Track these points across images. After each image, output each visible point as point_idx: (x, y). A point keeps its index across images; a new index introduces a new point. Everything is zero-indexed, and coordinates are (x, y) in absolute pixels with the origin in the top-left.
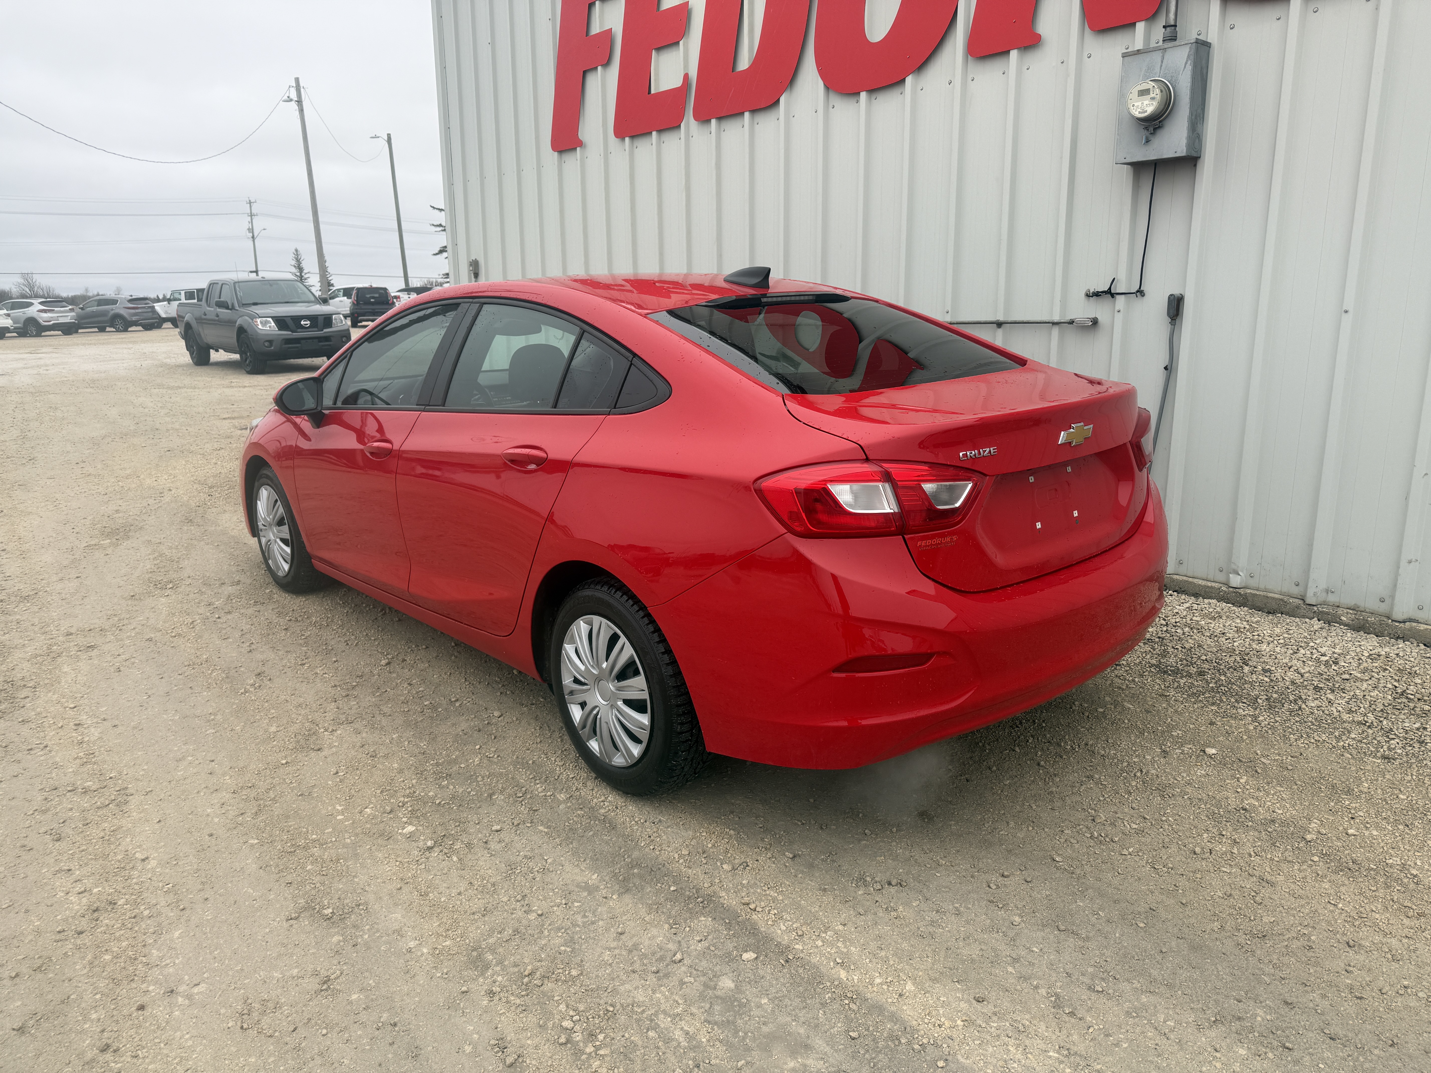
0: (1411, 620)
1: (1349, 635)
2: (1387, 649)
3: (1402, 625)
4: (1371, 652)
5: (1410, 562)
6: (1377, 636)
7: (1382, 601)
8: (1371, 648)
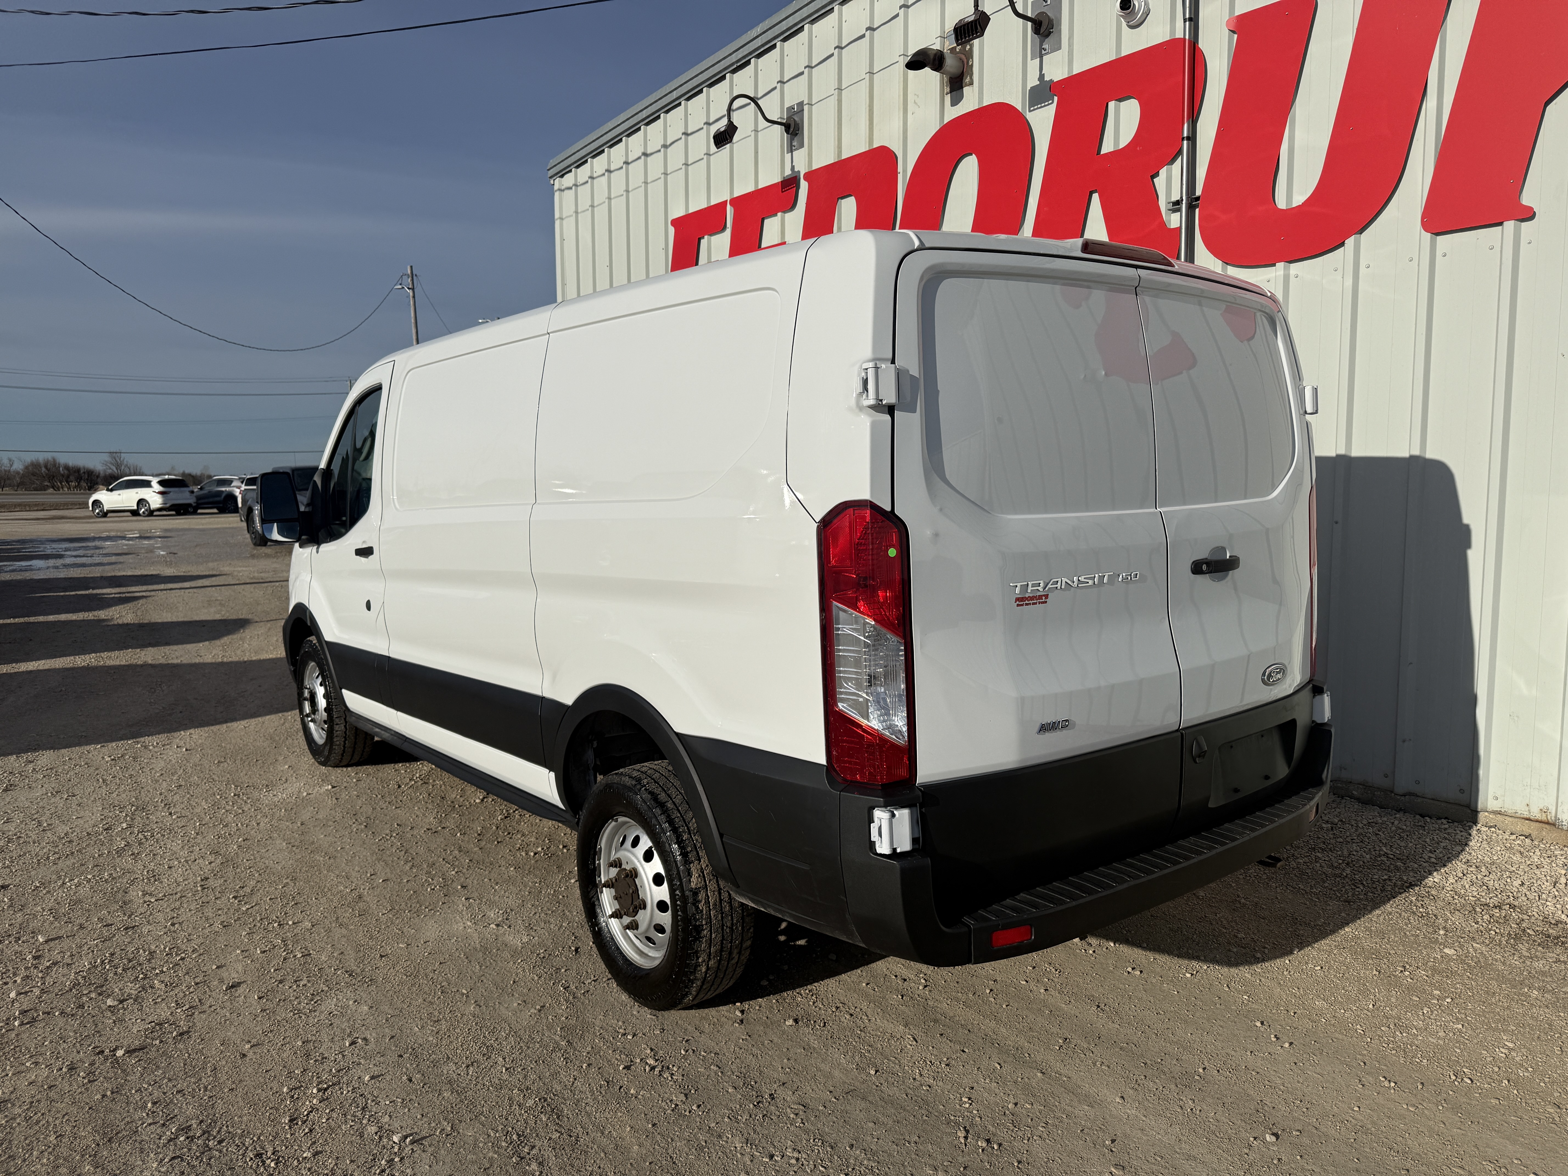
0: (1410, 794)
1: (1356, 806)
2: (1385, 819)
3: (1403, 798)
4: (1370, 821)
5: (1404, 741)
6: (1381, 808)
7: (1386, 776)
8: (1371, 817)
